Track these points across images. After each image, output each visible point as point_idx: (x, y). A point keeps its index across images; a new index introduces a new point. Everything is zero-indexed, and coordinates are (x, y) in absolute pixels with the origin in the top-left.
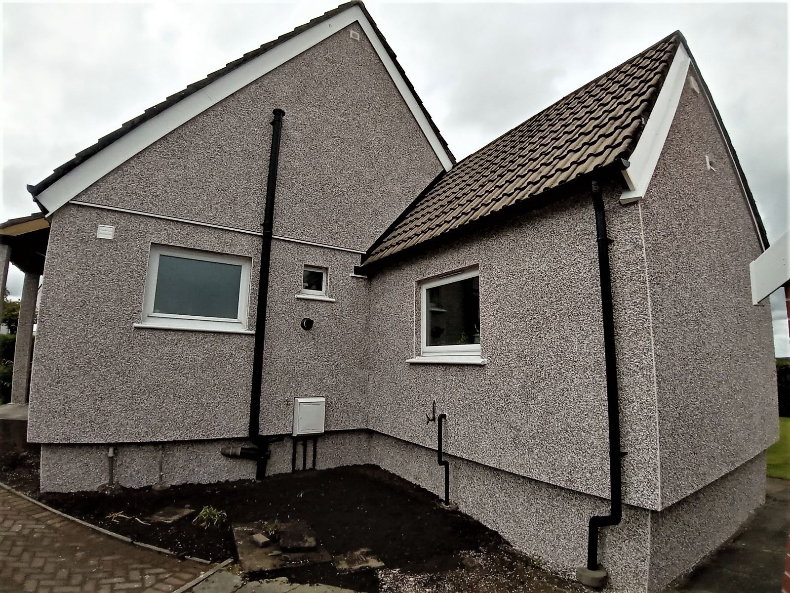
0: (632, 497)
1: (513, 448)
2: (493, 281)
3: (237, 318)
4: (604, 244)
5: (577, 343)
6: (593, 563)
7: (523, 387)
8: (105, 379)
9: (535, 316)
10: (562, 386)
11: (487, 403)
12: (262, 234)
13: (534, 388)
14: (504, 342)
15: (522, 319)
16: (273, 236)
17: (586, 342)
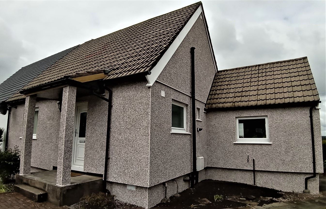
0: (317, 171)
1: (282, 165)
2: (274, 121)
3: (184, 128)
4: (311, 117)
5: (303, 139)
6: (306, 188)
7: (286, 150)
8: (166, 155)
9: (290, 132)
10: (298, 149)
11: (272, 154)
12: (191, 96)
13: (289, 150)
14: (279, 138)
15: (285, 132)
16: (195, 98)
17: (305, 139)
